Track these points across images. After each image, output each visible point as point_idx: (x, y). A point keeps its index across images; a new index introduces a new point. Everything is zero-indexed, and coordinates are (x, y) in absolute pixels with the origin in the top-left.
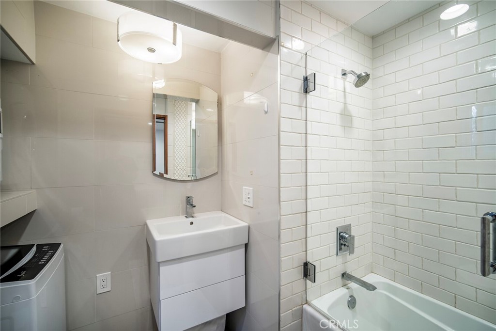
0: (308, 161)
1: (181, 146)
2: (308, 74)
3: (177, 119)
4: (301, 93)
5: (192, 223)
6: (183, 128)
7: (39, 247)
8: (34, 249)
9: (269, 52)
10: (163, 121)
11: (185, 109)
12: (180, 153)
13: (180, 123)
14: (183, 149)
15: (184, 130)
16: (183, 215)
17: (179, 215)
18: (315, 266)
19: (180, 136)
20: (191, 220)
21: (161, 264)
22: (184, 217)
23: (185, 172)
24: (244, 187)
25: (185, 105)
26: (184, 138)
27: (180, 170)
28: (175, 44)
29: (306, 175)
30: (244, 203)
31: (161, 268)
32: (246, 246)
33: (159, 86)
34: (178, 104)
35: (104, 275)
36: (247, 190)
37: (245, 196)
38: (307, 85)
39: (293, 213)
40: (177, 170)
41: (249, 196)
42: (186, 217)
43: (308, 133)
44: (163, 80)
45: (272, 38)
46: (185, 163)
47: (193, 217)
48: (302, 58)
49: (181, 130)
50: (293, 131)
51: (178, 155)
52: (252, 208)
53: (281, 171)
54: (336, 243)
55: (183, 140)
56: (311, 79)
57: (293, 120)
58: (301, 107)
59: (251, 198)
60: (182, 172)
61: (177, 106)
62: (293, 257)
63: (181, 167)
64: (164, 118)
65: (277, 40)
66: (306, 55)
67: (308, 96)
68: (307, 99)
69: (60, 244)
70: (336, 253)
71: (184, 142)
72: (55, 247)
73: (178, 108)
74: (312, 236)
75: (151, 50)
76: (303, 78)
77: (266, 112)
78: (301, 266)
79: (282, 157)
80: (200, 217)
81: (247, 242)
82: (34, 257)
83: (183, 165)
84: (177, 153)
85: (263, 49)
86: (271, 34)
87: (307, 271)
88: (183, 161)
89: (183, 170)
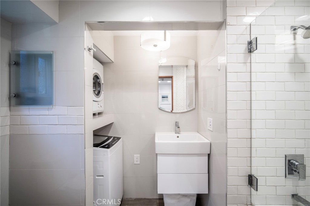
0: (252, 101)
1: (181, 93)
2: (252, 39)
3: (178, 77)
4: (246, 53)
5: (178, 137)
6: (182, 82)
7: (114, 137)
8: (112, 138)
9: (221, 30)
10: (171, 79)
11: (183, 71)
12: (180, 97)
13: (180, 80)
14: (182, 94)
15: (183, 83)
16: (174, 132)
17: (172, 132)
18: (257, 179)
19: (180, 87)
20: (178, 135)
21: (158, 155)
22: (174, 133)
23: (183, 108)
24: (208, 118)
25: (183, 69)
26: (183, 88)
27: (180, 107)
28: (165, 40)
29: (251, 112)
30: (208, 128)
31: (158, 157)
32: (209, 155)
33: (164, 62)
34: (179, 69)
35: (137, 156)
36: (210, 119)
37: (208, 124)
38: (251, 47)
39: (238, 138)
40: (178, 107)
41: (210, 124)
42: (175, 133)
43: (252, 81)
44: (165, 58)
45: (220, 22)
46: (183, 103)
47: (179, 133)
48: (246, 28)
49: (181, 83)
50: (239, 81)
51: (179, 98)
52: (212, 131)
53: (228, 108)
54: (285, 167)
55: (182, 89)
56: (254, 42)
57: (238, 73)
58: (246, 63)
59: (212, 125)
60: (181, 108)
61: (178, 70)
62: (238, 168)
63: (181, 105)
64: (171, 77)
65: (225, 22)
66: (250, 25)
67: (252, 54)
68: (252, 57)
69: (121, 138)
70: (285, 175)
71: (183, 91)
72: (119, 139)
73: (179, 71)
74: (256, 157)
75: (155, 46)
76: (248, 42)
77: (219, 70)
78: (247, 176)
79: (228, 99)
80: (182, 134)
81: (209, 153)
82: (111, 141)
83: (182, 104)
84: (178, 97)
85: (217, 29)
86: (219, 19)
87: (251, 181)
88: (182, 102)
89: (182, 107)
